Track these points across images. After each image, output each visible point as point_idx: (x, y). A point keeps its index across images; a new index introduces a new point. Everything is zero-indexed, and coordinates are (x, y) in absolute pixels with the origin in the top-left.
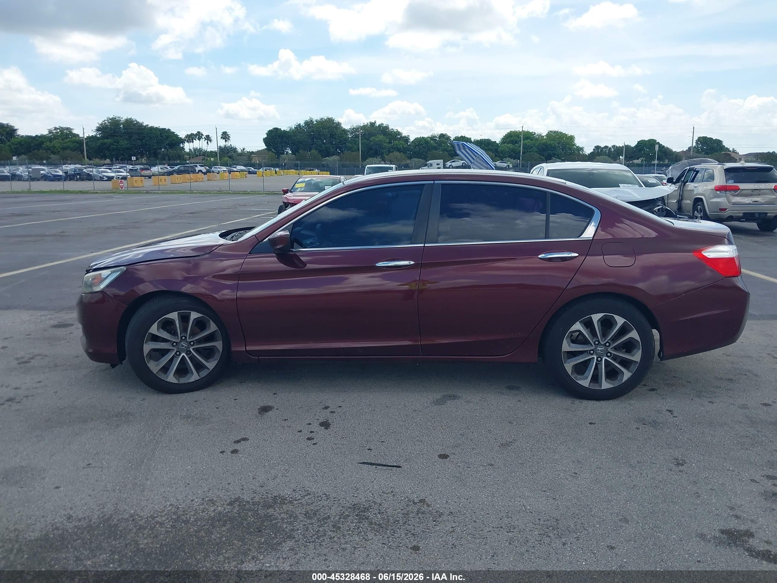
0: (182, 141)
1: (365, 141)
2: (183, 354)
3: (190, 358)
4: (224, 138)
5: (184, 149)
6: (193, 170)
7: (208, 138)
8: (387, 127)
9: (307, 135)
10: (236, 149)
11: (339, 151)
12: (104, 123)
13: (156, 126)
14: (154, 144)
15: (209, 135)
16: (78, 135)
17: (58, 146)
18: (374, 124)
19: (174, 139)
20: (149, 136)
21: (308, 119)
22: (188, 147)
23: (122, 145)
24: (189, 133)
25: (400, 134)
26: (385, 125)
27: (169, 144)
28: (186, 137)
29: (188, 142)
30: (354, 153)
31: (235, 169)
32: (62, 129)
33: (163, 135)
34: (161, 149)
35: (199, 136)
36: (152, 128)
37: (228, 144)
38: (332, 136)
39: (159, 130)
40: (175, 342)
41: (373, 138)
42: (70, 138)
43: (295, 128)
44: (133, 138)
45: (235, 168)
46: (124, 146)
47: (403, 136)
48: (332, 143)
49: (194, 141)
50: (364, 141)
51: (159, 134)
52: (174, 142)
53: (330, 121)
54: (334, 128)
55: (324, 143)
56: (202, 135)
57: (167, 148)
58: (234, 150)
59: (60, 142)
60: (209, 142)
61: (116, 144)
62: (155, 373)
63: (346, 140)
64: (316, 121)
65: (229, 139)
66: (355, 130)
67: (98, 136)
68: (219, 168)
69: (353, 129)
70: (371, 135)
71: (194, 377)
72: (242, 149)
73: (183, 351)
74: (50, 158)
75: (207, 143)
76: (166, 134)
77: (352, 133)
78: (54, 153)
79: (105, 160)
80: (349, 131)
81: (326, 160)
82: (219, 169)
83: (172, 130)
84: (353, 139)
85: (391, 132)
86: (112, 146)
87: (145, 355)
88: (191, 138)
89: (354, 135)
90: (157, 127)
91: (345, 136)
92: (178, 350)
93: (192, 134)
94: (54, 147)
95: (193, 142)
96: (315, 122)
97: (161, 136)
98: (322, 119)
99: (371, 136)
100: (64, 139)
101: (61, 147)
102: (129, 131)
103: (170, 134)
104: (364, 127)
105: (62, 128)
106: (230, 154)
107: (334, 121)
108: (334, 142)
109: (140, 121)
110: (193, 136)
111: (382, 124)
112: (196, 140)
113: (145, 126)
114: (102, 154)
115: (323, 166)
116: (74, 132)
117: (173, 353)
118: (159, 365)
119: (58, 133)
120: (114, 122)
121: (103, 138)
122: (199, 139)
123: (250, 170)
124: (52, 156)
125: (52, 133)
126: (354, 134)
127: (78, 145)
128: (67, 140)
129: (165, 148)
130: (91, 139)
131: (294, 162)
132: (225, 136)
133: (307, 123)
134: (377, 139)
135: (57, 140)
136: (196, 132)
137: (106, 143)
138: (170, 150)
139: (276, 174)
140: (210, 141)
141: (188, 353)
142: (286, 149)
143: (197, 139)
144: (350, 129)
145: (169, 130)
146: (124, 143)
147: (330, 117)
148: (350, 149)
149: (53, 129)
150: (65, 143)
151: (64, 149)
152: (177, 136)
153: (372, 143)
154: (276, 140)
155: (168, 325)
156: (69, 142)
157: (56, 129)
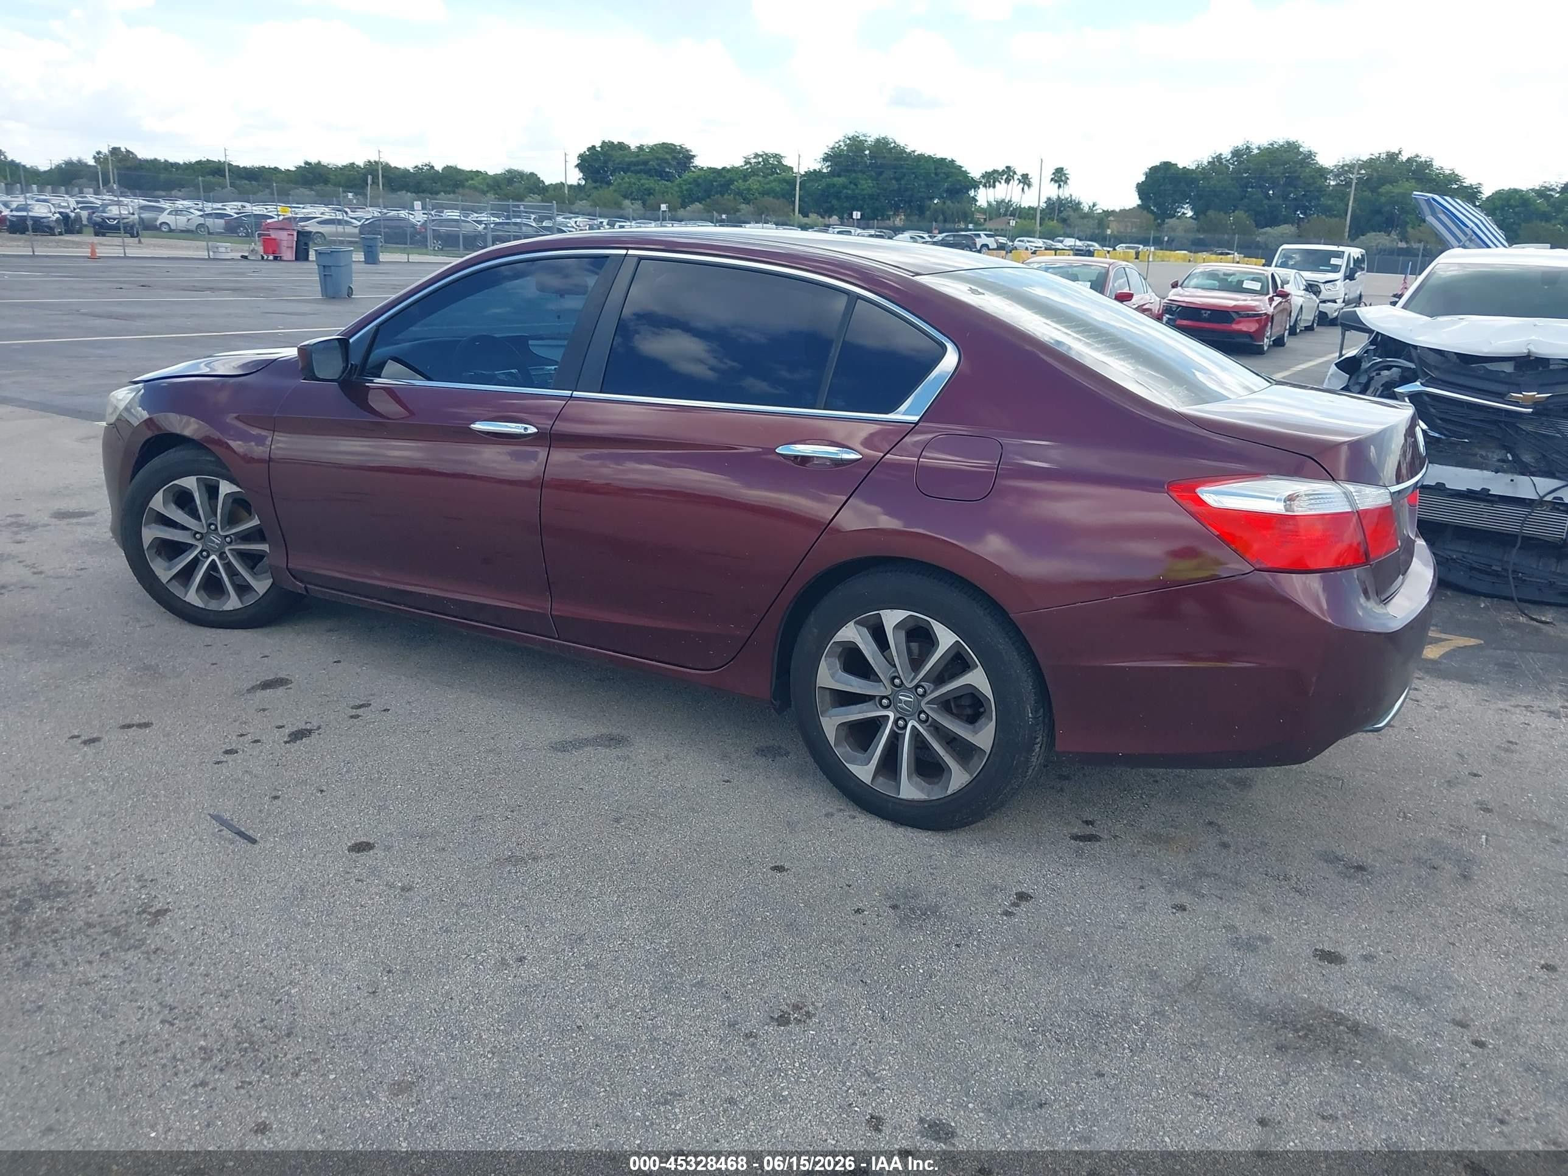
0: (975, 184)
1: (1368, 194)
2: (213, 557)
3: (224, 565)
4: (1056, 181)
5: (974, 200)
6: (970, 243)
7: (1025, 180)
8: (1428, 165)
9: (1232, 179)
10: (1079, 203)
11: (1301, 216)
12: (837, 145)
13: (928, 152)
14: (921, 190)
15: (1027, 175)
16: (791, 168)
17: (757, 189)
18: (1397, 155)
19: (960, 180)
20: (913, 173)
21: (1240, 144)
22: (984, 197)
23: (863, 190)
24: (990, 170)
25: (1459, 180)
26: (1423, 159)
27: (948, 190)
28: (983, 177)
29: (986, 187)
30: (1334, 221)
31: (1060, 246)
32: (766, 157)
33: (939, 171)
34: (932, 198)
35: (1008, 174)
36: (921, 156)
37: (1065, 193)
38: (1292, 181)
39: (934, 161)
40: (198, 533)
41: (1388, 187)
42: (777, 173)
43: (1209, 162)
44: (884, 176)
45: (1061, 242)
46: (865, 192)
47: (1465, 185)
48: (1285, 198)
49: (997, 184)
50: (1366, 193)
51: (933, 168)
52: (959, 187)
53: (1292, 148)
54: (1296, 163)
55: (1268, 197)
56: (1015, 173)
57: (943, 198)
58: (1076, 206)
59: (759, 181)
60: (1026, 187)
61: (852, 186)
62: (165, 582)
63: (1322, 191)
64: (1259, 148)
65: (1066, 183)
66: (1345, 170)
67: (825, 171)
68: (1029, 242)
69: (1343, 167)
70: (1383, 180)
71: (233, 603)
72: (1091, 204)
73: (214, 552)
74: (738, 210)
75: (1023, 189)
76: (945, 170)
77: (1337, 176)
78: (747, 201)
79: (830, 217)
80: (1332, 171)
81: (1265, 233)
82: (1028, 244)
83: (958, 163)
84: (1338, 188)
85: (1437, 175)
86: (845, 191)
87: (146, 546)
88: (991, 178)
89: (1342, 181)
90: (930, 156)
91: (1319, 182)
92: (205, 548)
93: (995, 171)
94: (749, 189)
95: (994, 187)
96: (1256, 151)
97: (936, 174)
98: (1272, 144)
99: (1383, 185)
100: (768, 175)
101: (761, 189)
102: (879, 162)
103: (954, 170)
104: (1371, 163)
105: (766, 154)
106: (1064, 215)
107: (1301, 150)
108: (1292, 195)
109: (901, 142)
110: (995, 175)
111: (1417, 156)
112: (1000, 182)
113: (910, 154)
114: (825, 206)
115: (1258, 246)
116: (786, 162)
117: (196, 553)
118: (170, 570)
119: (759, 163)
120: (856, 144)
121: (831, 174)
122: (1007, 181)
123: (1091, 248)
124: (743, 206)
125: (750, 163)
126: (1342, 178)
127: (788, 187)
128: (771, 178)
129: (941, 198)
130: (813, 176)
131: (1191, 236)
132: (1060, 177)
133: (1236, 153)
134: (1396, 190)
135: (755, 178)
136: (1004, 168)
137: (834, 185)
138: (949, 202)
139: (1137, 258)
140: (1029, 186)
141: (222, 556)
142: (1182, 208)
143: (1003, 182)
144: (1336, 166)
145: (953, 161)
146: (867, 185)
147: (1292, 139)
148: (1328, 211)
149: (753, 156)
150: (768, 183)
151: (765, 193)
152: (965, 173)
153: (1383, 199)
154: (1162, 188)
155: (183, 499)
156: (775, 180)
157: (757, 156)
